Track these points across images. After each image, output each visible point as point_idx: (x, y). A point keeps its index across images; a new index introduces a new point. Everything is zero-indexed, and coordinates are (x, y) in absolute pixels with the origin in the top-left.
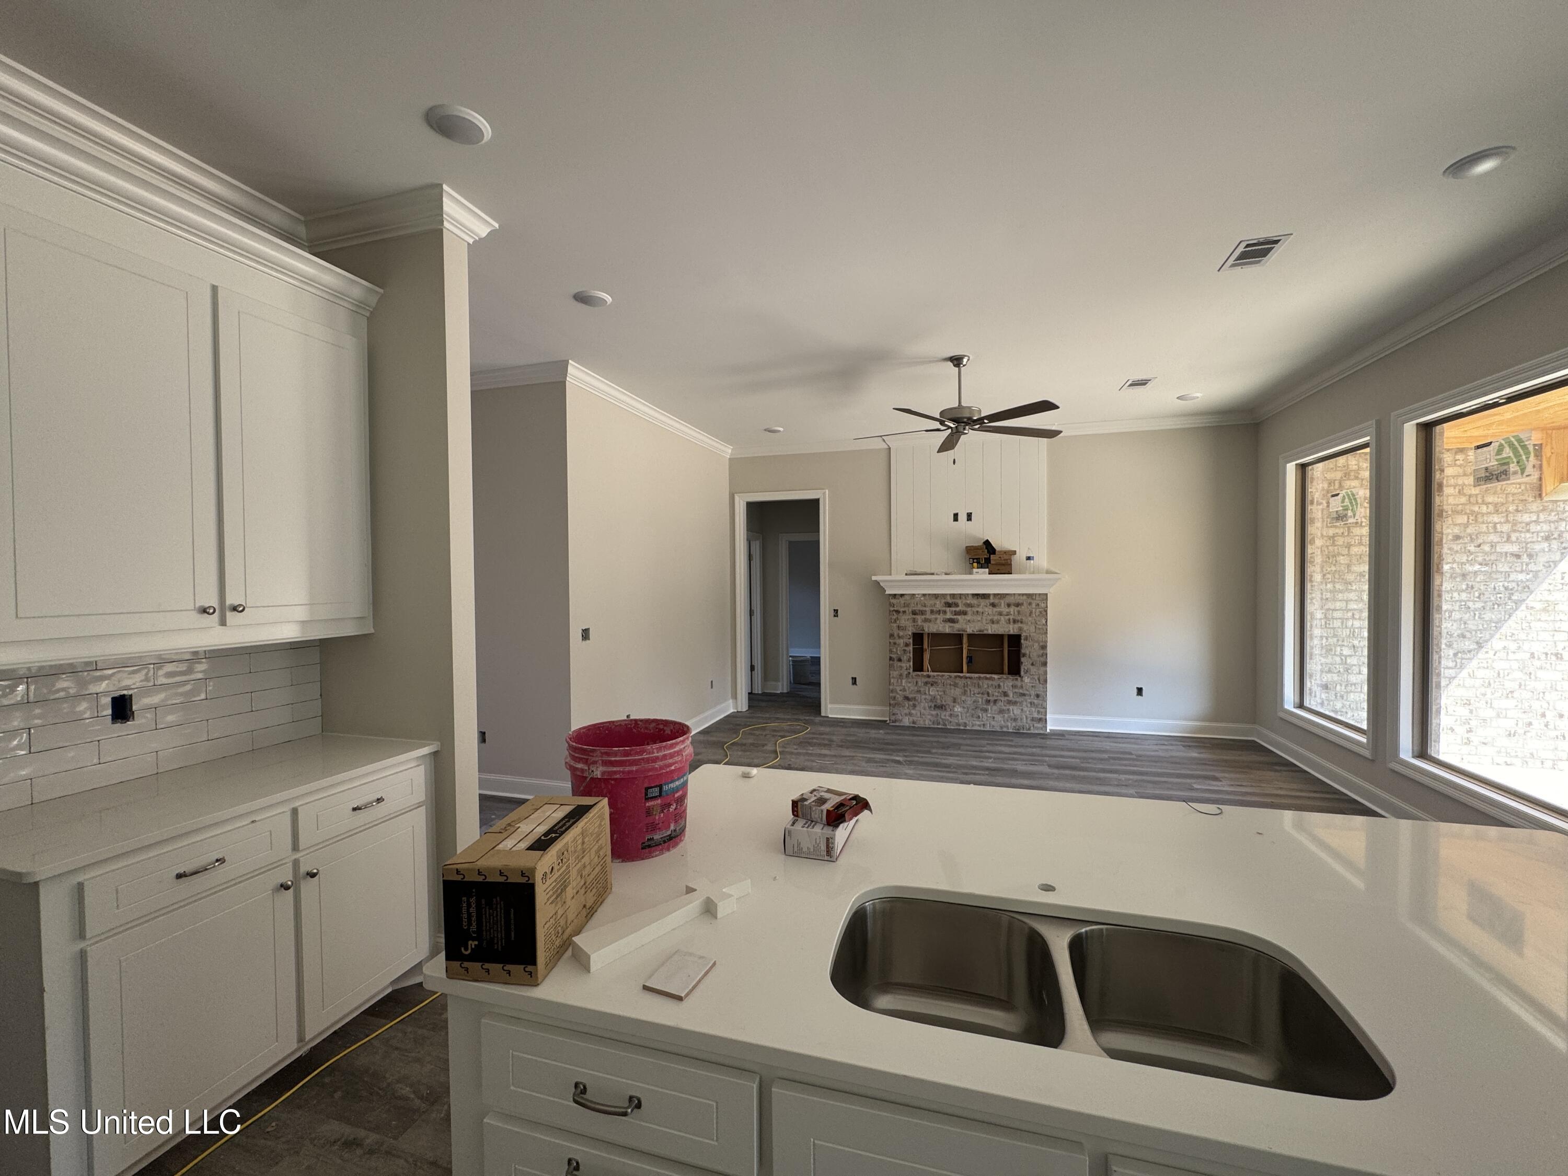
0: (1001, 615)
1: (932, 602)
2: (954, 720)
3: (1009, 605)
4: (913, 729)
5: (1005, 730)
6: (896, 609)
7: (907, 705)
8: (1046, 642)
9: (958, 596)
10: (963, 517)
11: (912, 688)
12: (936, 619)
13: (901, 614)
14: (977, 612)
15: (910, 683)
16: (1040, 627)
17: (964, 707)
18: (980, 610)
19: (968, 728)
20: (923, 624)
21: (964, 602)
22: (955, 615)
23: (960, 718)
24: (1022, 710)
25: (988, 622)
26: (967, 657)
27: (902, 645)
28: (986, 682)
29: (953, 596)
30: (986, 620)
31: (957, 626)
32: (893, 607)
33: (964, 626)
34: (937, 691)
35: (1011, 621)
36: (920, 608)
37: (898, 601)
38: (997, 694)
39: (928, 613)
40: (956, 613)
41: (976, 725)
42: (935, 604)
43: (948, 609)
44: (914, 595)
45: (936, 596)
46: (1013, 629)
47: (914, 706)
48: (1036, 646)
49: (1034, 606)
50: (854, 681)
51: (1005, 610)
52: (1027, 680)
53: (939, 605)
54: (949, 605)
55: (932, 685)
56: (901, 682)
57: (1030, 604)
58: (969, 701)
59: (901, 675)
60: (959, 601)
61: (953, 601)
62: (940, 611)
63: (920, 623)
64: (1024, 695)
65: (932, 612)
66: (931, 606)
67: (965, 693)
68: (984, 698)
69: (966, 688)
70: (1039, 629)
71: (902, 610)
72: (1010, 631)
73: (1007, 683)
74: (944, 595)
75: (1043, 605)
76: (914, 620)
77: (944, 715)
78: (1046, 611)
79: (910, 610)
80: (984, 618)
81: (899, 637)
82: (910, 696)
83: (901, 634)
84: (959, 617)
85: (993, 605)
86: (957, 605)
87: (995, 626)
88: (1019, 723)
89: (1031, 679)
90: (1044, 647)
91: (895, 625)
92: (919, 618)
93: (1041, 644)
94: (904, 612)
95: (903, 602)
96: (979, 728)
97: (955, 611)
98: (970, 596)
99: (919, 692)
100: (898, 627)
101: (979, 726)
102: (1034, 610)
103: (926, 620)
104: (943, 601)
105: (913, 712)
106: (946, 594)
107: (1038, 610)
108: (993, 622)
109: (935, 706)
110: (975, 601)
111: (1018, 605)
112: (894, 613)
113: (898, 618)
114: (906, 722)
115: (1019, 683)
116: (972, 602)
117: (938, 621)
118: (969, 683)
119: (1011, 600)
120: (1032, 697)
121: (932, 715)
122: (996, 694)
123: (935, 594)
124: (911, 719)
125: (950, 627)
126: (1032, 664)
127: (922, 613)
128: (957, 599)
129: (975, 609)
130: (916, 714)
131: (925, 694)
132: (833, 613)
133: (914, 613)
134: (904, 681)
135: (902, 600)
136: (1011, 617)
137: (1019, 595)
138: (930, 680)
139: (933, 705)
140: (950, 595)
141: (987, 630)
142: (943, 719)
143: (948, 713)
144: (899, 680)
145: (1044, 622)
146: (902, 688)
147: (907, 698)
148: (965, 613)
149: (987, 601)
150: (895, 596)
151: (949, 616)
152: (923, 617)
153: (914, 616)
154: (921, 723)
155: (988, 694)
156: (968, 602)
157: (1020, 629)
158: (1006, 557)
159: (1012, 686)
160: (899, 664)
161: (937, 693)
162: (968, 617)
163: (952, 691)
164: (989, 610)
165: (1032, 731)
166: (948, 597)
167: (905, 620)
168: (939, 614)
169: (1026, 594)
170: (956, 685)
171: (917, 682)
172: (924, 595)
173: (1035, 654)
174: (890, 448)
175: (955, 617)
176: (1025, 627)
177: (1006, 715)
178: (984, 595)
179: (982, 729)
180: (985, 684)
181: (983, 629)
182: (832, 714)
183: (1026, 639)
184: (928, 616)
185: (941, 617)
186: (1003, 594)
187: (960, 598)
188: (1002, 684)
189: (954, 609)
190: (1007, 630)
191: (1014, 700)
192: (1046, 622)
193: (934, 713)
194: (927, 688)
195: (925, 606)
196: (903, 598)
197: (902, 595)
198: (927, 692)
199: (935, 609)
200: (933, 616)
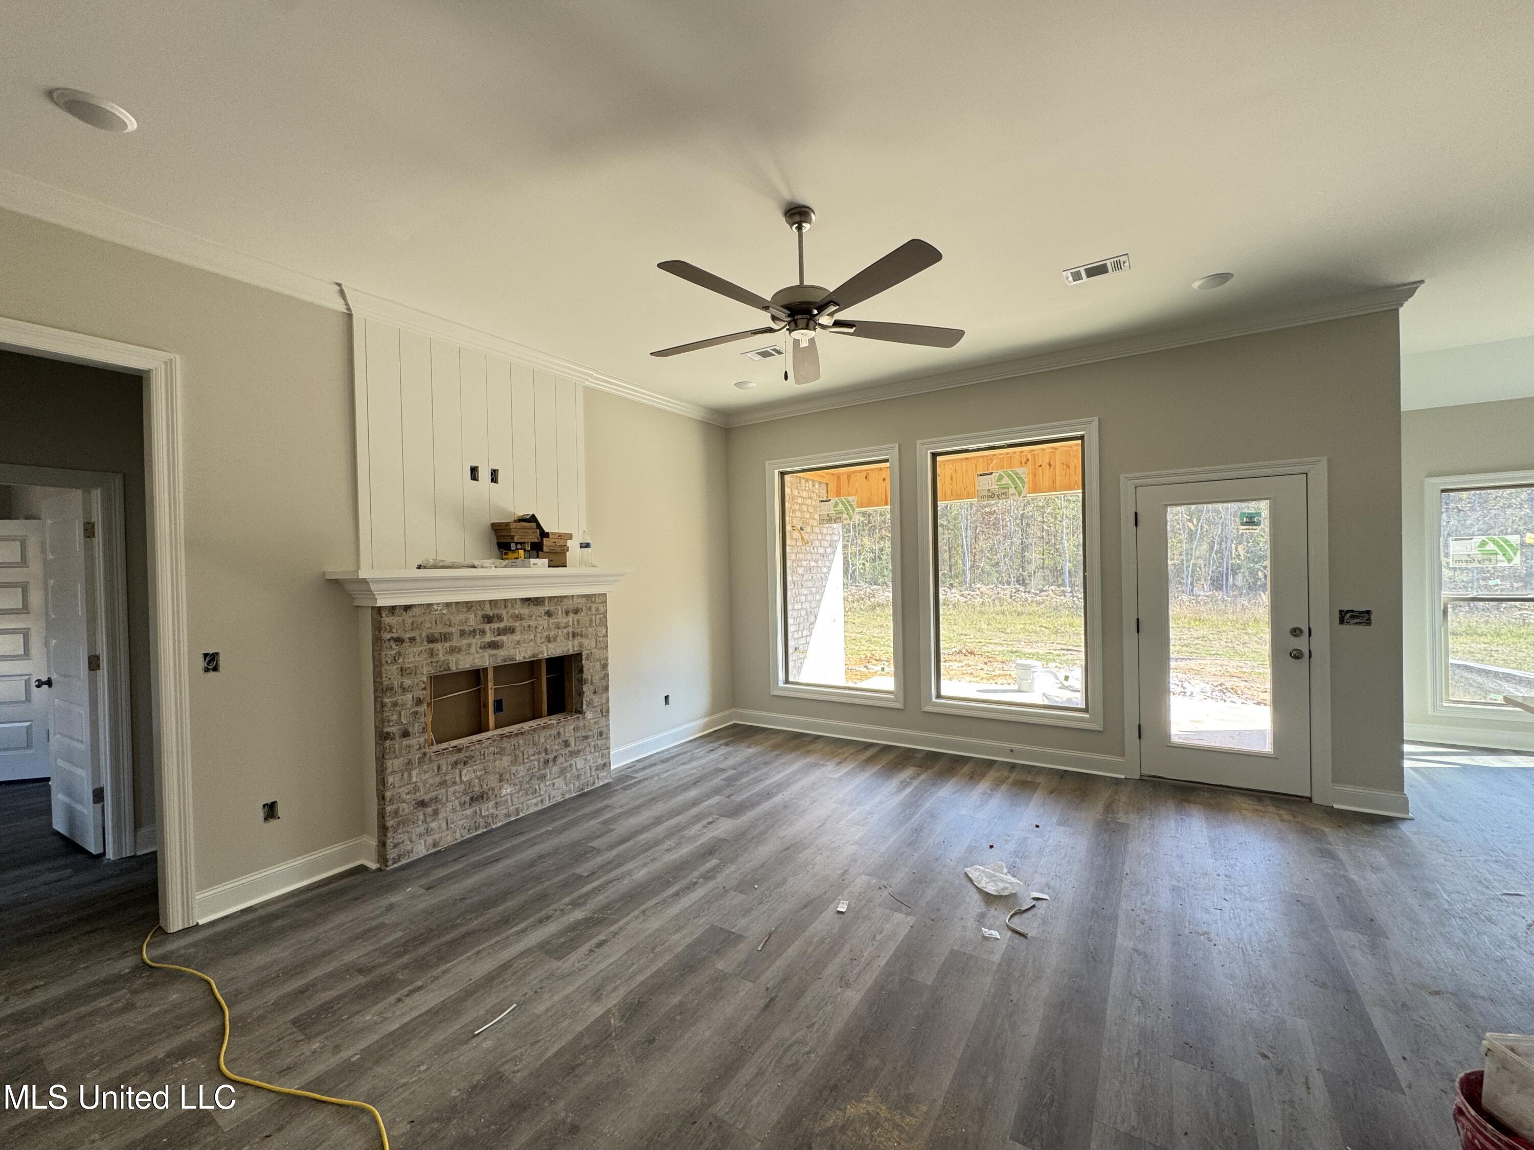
0: (559, 628)
1: (462, 617)
2: (502, 811)
3: (567, 613)
4: (438, 857)
5: (567, 796)
6: (395, 635)
7: (421, 817)
8: (607, 659)
9: (503, 603)
10: (484, 475)
11: (431, 781)
12: (469, 646)
13: (406, 644)
14: (529, 626)
15: (425, 772)
16: (601, 639)
17: (515, 785)
18: (532, 623)
19: (521, 815)
20: (448, 657)
21: (511, 612)
22: (499, 635)
23: (510, 803)
24: (585, 760)
25: (543, 640)
26: (495, 701)
27: (410, 703)
28: (544, 733)
29: (493, 603)
30: (541, 638)
31: (502, 653)
32: (391, 631)
33: (512, 652)
34: (475, 771)
35: (571, 635)
36: (440, 629)
37: (400, 619)
38: (556, 747)
39: (456, 636)
40: (501, 632)
41: (532, 806)
42: (467, 620)
43: (487, 627)
44: (429, 605)
45: (469, 606)
46: (573, 647)
47: (436, 813)
48: (598, 664)
49: (594, 611)
50: (271, 811)
51: (561, 619)
52: (589, 715)
53: (473, 621)
54: (489, 619)
55: (465, 763)
56: (410, 776)
57: (590, 609)
58: (521, 770)
59: (409, 762)
60: (504, 612)
61: (496, 611)
62: (474, 631)
63: (441, 657)
64: (586, 737)
65: (463, 633)
66: (462, 623)
67: (515, 761)
68: (542, 760)
69: (517, 752)
70: (600, 641)
71: (407, 636)
72: (569, 650)
73: (566, 726)
74: (481, 603)
75: (602, 609)
76: (432, 653)
77: (487, 808)
78: (606, 617)
79: (424, 635)
80: (538, 635)
81: (404, 690)
82: (427, 798)
83: (407, 682)
84: (504, 638)
85: (549, 614)
86: (500, 618)
87: (551, 646)
88: (583, 780)
89: (594, 712)
90: (605, 666)
91: (395, 667)
92: (440, 648)
93: (603, 662)
94: (412, 639)
95: (410, 621)
96: (536, 809)
97: (498, 628)
98: (518, 603)
99: (443, 783)
100: (402, 669)
101: (536, 804)
102: (594, 617)
103: (453, 650)
104: (480, 613)
105: (434, 825)
106: (484, 601)
107: (598, 616)
108: (549, 640)
109: (472, 799)
110: (525, 611)
111: (576, 611)
112: (392, 643)
113: (399, 654)
114: (421, 850)
115: (581, 724)
116: (522, 612)
117: (473, 650)
118: (521, 742)
119: (569, 604)
120: (596, 738)
121: (466, 817)
122: (555, 746)
123: (467, 603)
124: (430, 840)
125: (493, 655)
126: (595, 692)
127: (446, 637)
128: (499, 608)
129: (525, 623)
130: (440, 828)
131: (454, 783)
132: (201, 663)
133: (431, 640)
134: (414, 773)
135: (408, 618)
136: (570, 629)
137: (578, 596)
138: (461, 756)
139: (468, 799)
140: (490, 601)
141: (542, 652)
142: (484, 817)
143: (491, 804)
144: (406, 774)
145: (604, 631)
146: (410, 787)
147: (422, 804)
148: (512, 630)
149: (542, 610)
150: (393, 609)
151: (489, 638)
152: (447, 645)
153: (431, 646)
154: (448, 839)
155: (546, 751)
156: (517, 612)
157: (581, 645)
158: (561, 543)
159: (574, 729)
160: (406, 742)
161: (473, 775)
162: (516, 637)
163: (497, 763)
164: (544, 622)
165: (597, 785)
166: (488, 606)
167: (414, 656)
168: (474, 637)
169: (585, 596)
170: (501, 752)
171: (439, 768)
172: (448, 605)
173: (597, 677)
174: (350, 316)
175: (498, 638)
176: (586, 642)
177: (568, 775)
178: (536, 599)
179: (540, 807)
180: (542, 737)
181: (536, 652)
182: (201, 917)
183: (587, 659)
184: (456, 642)
185: (476, 641)
186: (560, 597)
187: (505, 607)
188: (562, 730)
189: (495, 625)
190: (566, 649)
191: (576, 748)
192: (607, 632)
193: (469, 812)
194: (457, 771)
195: (450, 626)
196: (410, 613)
197: (407, 608)
198: (458, 780)
199: (467, 629)
200: (465, 642)
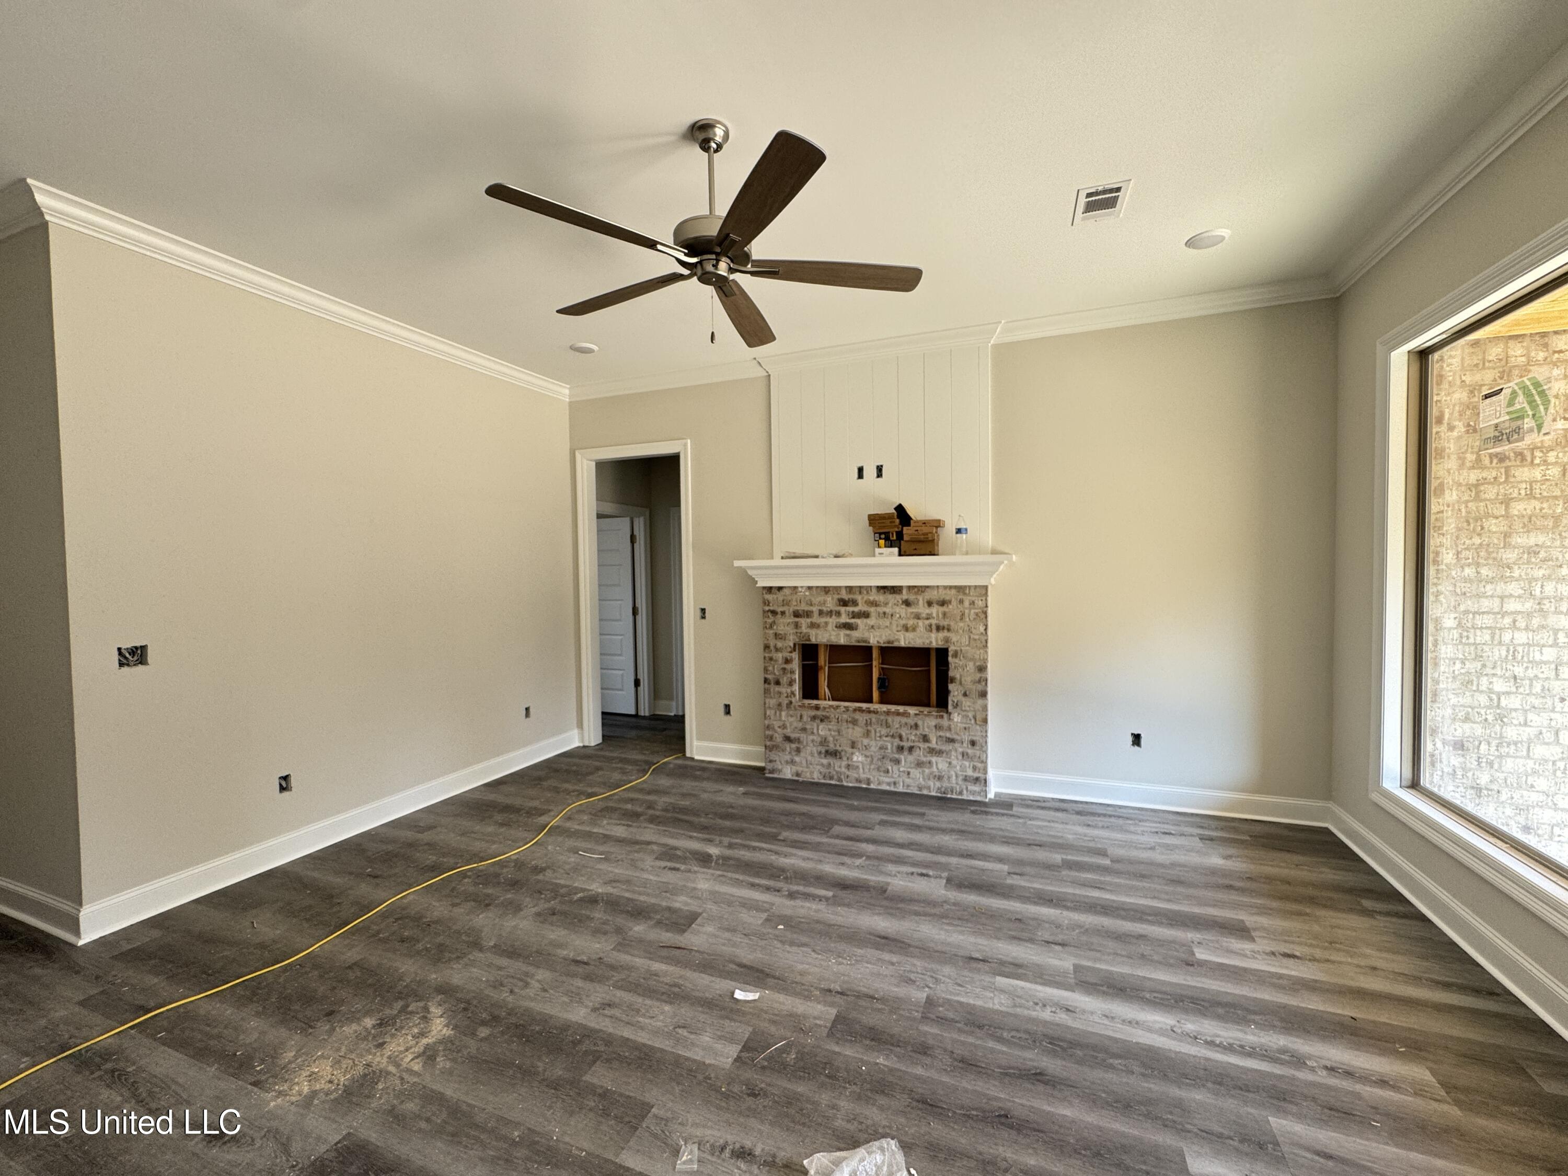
0: (919, 618)
1: (820, 599)
2: (853, 774)
3: (930, 604)
4: (796, 784)
5: (925, 792)
6: (772, 608)
7: (788, 749)
8: (985, 661)
9: (858, 589)
10: (870, 472)
11: (795, 724)
12: (826, 623)
13: (779, 616)
14: (884, 613)
15: (792, 716)
16: (977, 637)
17: (866, 756)
18: (888, 610)
19: (872, 786)
20: (809, 630)
21: (866, 598)
22: (853, 617)
23: (861, 770)
24: (950, 763)
25: (899, 628)
26: (879, 679)
27: (780, 660)
28: (898, 719)
29: (850, 589)
30: (897, 626)
31: (856, 634)
32: (768, 605)
33: (866, 635)
34: (830, 730)
35: (934, 627)
36: (803, 607)
37: (775, 596)
38: (913, 738)
39: (816, 614)
40: (855, 615)
41: (881, 782)
42: (825, 602)
43: (843, 609)
44: (795, 588)
45: (826, 590)
46: (937, 641)
47: (798, 750)
48: (971, 666)
49: (967, 604)
50: (727, 710)
51: (923, 610)
52: (956, 718)
53: (830, 603)
54: (844, 603)
55: (822, 721)
56: (780, 715)
57: (961, 602)
58: (874, 746)
59: (780, 705)
60: (858, 598)
61: (851, 596)
62: (831, 611)
63: (804, 629)
64: (952, 741)
65: (821, 613)
66: (820, 604)
67: (867, 734)
68: (895, 744)
69: (869, 728)
70: (975, 640)
71: (780, 609)
72: (931, 642)
73: (928, 720)
74: (837, 589)
75: (980, 603)
76: (797, 625)
77: (839, 766)
78: (985, 613)
79: (791, 610)
80: (894, 623)
81: (777, 650)
82: (793, 736)
83: (780, 644)
84: (858, 621)
85: (907, 603)
86: (855, 603)
87: (910, 635)
88: (946, 784)
89: (963, 716)
90: (982, 669)
91: (771, 632)
92: (804, 622)
93: (978, 664)
94: (783, 613)
95: (781, 599)
96: (888, 788)
97: (853, 612)
98: (874, 590)
99: (804, 730)
100: (776, 634)
101: (889, 784)
102: (967, 611)
103: (813, 626)
104: (836, 597)
105: (797, 759)
106: (840, 587)
107: (973, 611)
108: (906, 628)
109: (827, 752)
110: (881, 598)
111: (943, 603)
112: (769, 614)
113: (774, 622)
114: (787, 773)
115: (945, 722)
116: (877, 599)
117: (830, 627)
118: (874, 720)
119: (933, 595)
120: (965, 745)
121: (822, 765)
122: (911, 737)
123: (825, 587)
124: (794, 769)
125: (848, 635)
126: (965, 695)
127: (808, 614)
128: (854, 593)
129: (881, 610)
130: (801, 763)
131: (813, 733)
132: (699, 613)
133: (797, 614)
134: (783, 714)
135: (780, 596)
136: (934, 622)
137: (945, 587)
138: (819, 713)
139: (823, 751)
140: (846, 587)
141: (898, 640)
142: (837, 772)
143: (844, 763)
144: (778, 713)
145: (982, 629)
146: (781, 723)
147: (788, 739)
148: (866, 615)
149: (898, 597)
150: (770, 589)
151: (844, 619)
152: (809, 620)
153: (797, 619)
154: (807, 777)
155: (901, 737)
156: (871, 598)
157: (947, 640)
158: (925, 529)
159: (936, 726)
160: (777, 688)
161: (828, 733)
162: (871, 621)
163: (850, 731)
164: (902, 610)
165: (965, 797)
166: (844, 591)
167: (784, 625)
168: (831, 616)
169: (956, 587)
170: (854, 722)
171: (801, 716)
172: (810, 588)
173: (969, 679)
174: (769, 376)
175: (853, 621)
176: (954, 637)
177: (927, 771)
178: (893, 587)
179: (892, 789)
180: (896, 722)
181: (892, 638)
182: (697, 754)
183: (956, 655)
184: (816, 619)
185: (833, 621)
186: (921, 587)
187: (860, 593)
188: (920, 723)
189: (851, 609)
190: (928, 641)
191: (938, 747)
192: (986, 629)
193: (825, 761)
194: (815, 725)
195: (811, 605)
196: (782, 593)
197: (780, 589)
198: (815, 731)
199: (825, 609)
200: (822, 620)
